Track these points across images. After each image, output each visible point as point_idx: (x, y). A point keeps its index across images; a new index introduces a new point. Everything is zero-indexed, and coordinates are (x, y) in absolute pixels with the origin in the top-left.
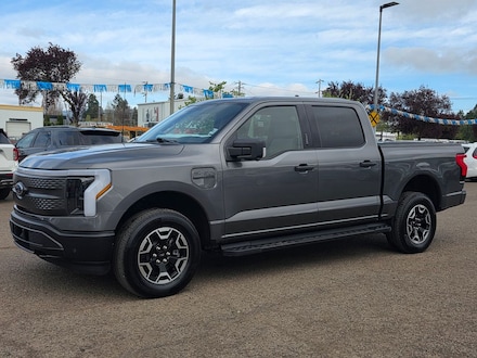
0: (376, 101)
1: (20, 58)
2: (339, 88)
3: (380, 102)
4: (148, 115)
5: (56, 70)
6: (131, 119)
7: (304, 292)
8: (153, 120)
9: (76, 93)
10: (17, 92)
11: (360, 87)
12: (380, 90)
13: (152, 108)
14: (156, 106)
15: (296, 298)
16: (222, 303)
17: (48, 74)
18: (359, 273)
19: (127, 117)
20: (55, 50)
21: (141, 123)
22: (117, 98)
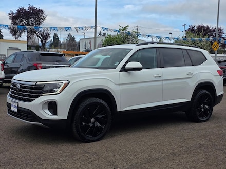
0: (217, 36)
1: (13, 13)
2: (196, 28)
3: (220, 36)
4: (85, 45)
5: (32, 19)
6: (76, 48)
7: (163, 155)
8: (88, 48)
9: (43, 33)
10: (11, 32)
11: (208, 28)
12: (220, 29)
13: (87, 41)
14: (90, 40)
15: (157, 159)
16: (109, 162)
17: (28, 22)
18: (201, 142)
19: (74, 46)
20: (32, 9)
21: (82, 50)
22: (69, 36)
